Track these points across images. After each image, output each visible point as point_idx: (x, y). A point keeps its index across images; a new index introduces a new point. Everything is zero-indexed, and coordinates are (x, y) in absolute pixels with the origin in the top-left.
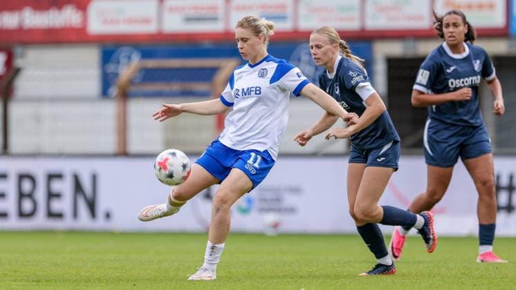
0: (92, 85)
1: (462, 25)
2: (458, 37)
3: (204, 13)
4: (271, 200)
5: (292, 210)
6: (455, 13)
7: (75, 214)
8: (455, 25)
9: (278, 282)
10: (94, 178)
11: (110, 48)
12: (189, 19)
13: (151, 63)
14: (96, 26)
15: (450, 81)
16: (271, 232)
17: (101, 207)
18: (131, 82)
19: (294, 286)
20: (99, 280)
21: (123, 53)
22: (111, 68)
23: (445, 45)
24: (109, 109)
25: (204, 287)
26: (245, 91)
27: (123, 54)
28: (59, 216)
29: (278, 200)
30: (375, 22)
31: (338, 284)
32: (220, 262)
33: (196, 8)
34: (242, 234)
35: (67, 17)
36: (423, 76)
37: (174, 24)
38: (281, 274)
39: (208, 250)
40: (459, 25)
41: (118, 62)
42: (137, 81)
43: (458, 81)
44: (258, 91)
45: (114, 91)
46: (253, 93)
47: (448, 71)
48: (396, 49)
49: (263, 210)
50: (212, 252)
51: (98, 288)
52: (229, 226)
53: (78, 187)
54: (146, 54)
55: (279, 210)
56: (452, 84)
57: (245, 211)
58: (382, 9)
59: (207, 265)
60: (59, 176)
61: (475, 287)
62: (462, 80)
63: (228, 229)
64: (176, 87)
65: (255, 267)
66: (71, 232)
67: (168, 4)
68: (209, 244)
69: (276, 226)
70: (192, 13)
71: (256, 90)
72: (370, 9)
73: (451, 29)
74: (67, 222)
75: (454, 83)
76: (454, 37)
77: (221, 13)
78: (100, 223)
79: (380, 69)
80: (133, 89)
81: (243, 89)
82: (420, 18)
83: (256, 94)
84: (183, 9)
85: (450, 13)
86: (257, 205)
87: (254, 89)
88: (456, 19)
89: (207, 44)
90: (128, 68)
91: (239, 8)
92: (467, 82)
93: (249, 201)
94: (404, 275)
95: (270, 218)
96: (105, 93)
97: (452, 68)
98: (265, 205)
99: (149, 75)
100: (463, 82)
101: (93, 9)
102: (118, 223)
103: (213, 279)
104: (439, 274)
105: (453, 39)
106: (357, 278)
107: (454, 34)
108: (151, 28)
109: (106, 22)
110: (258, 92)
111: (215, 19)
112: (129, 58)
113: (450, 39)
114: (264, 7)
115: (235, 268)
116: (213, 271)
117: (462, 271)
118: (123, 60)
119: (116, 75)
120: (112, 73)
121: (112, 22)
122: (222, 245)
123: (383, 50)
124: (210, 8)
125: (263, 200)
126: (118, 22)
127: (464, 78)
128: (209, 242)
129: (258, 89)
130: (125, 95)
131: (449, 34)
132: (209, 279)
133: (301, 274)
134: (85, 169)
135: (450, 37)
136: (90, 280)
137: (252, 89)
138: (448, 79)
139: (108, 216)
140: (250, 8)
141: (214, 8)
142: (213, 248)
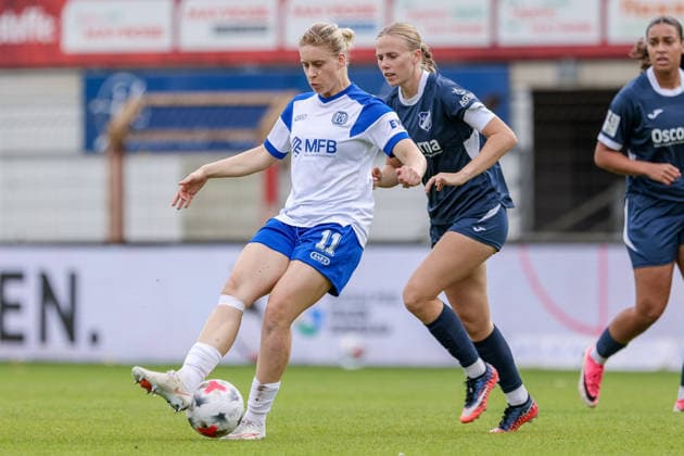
0: (69, 131)
1: (678, 40)
2: (672, 60)
3: (243, 19)
4: (351, 314)
5: (383, 330)
6: (666, 21)
7: (43, 336)
8: (667, 41)
9: (361, 443)
10: (73, 280)
11: (98, 75)
12: (221, 30)
13: (162, 99)
14: (75, 40)
15: (654, 132)
16: (350, 364)
17: (84, 325)
18: (130, 128)
19: (388, 449)
20: (81, 440)
21: (117, 83)
22: (99, 106)
23: (650, 72)
24: (96, 171)
25: (246, 450)
26: (311, 144)
27: (118, 85)
28: (18, 338)
29: (362, 314)
30: (515, 34)
31: (458, 447)
32: (272, 411)
33: (232, 12)
34: (306, 368)
35: (30, 26)
36: (612, 123)
37: (198, 37)
38: (366, 431)
39: (253, 393)
40: (674, 41)
41: (110, 98)
42: (140, 126)
43: (666, 132)
44: (332, 147)
45: (103, 142)
46: (323, 150)
47: (650, 116)
48: (546, 76)
49: (338, 330)
50: (259, 395)
51: (78, 452)
52: (287, 355)
53: (47, 293)
54: (154, 85)
55: (363, 330)
56: (657, 136)
57: (309, 331)
58: (525, 14)
59: (251, 414)
60: (18, 276)
61: (673, 451)
62: (673, 131)
63: (286, 360)
64: (202, 135)
65: (326, 420)
66: (37, 364)
67: (188, 6)
68: (256, 383)
69: (358, 354)
70: (226, 20)
71: (328, 146)
72: (505, 13)
73: (661, 47)
74: (31, 349)
75: (660, 137)
76: (666, 59)
77: (271, 19)
78: (83, 350)
79: (522, 107)
80: (133, 139)
81: (307, 141)
82: (584, 27)
83: (328, 151)
84: (212, 13)
85: (658, 22)
86: (328, 321)
87: (325, 143)
88: (669, 31)
89: (250, 69)
90: (126, 106)
91: (299, 12)
92: (680, 134)
93: (317, 315)
94: (560, 432)
95: (349, 342)
96: (89, 145)
97: (657, 112)
98: (341, 322)
99: (158, 118)
100: (674, 135)
101: (71, 14)
102: (110, 351)
103: (259, 437)
104: (616, 430)
105: (663, 62)
106: (486, 436)
107: (666, 56)
108: (162, 44)
109: (90, 34)
110: (331, 149)
111: (262, 29)
112: (128, 90)
113: (660, 62)
114: (338, 10)
115: (295, 420)
116: (260, 425)
117: (652, 425)
118: (118, 95)
119: (107, 117)
120: (100, 114)
121: (100, 34)
122: (276, 386)
123: (526, 79)
124: (252, 12)
125: (338, 314)
126: (109, 33)
127: (676, 128)
128: (255, 379)
129: (331, 144)
130: (121, 149)
131: (658, 56)
132: (253, 437)
133: (397, 430)
134: (58, 265)
135: (659, 59)
136: (66, 440)
137: (322, 143)
138: (652, 129)
139: (94, 338)
140: (318, 11)
141: (261, 12)
142: (261, 389)
